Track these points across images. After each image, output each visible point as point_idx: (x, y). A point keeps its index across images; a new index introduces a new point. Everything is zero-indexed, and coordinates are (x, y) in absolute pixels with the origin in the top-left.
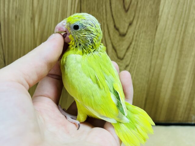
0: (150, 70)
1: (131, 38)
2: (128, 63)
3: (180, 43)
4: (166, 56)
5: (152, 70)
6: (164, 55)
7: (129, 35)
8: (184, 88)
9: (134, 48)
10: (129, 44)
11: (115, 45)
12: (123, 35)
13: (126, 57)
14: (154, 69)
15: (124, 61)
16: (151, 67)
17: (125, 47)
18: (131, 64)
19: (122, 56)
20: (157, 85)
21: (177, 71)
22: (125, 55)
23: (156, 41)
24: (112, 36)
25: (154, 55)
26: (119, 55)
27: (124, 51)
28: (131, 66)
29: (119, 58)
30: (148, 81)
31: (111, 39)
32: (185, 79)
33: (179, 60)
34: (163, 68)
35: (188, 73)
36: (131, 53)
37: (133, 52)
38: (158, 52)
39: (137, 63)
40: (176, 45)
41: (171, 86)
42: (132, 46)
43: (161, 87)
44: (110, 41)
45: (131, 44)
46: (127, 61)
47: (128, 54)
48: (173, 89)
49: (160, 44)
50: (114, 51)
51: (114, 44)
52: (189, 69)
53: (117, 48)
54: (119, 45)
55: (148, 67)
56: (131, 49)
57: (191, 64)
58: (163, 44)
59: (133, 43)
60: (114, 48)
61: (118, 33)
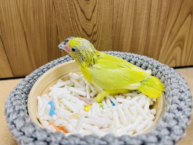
0: (113, 28)
1: (95, 1)
2: (95, 23)
3: (134, 3)
4: (124, 15)
5: (114, 28)
6: (122, 15)
8: (140, 41)
9: (98, 10)
10: (94, 6)
11: (83, 9)
13: (92, 18)
14: (116, 27)
15: (92, 21)
16: (113, 25)
17: (91, 9)
18: (97, 23)
19: (89, 18)
20: (119, 40)
21: (134, 27)
22: (91, 17)
23: (115, 3)
25: (114, 15)
26: (87, 17)
27: (91, 13)
28: (98, 25)
29: (87, 19)
30: (112, 37)
31: (78, 3)
32: (140, 33)
33: (134, 18)
34: (123, 25)
35: (143, 28)
36: (97, 15)
37: (98, 13)
38: (118, 12)
39: (102, 22)
40: (131, 5)
41: (130, 40)
42: (96, 8)
43: (122, 42)
44: (78, 5)
45: (95, 6)
46: (94, 22)
47: (94, 15)
48: (132, 42)
49: (118, 6)
50: (82, 13)
51: (82, 8)
52: (143, 25)
53: (85, 11)
54: (86, 8)
55: (111, 25)
56: (96, 11)
57: (144, 20)
58: (120, 5)
59: (97, 6)
60: (82, 10)
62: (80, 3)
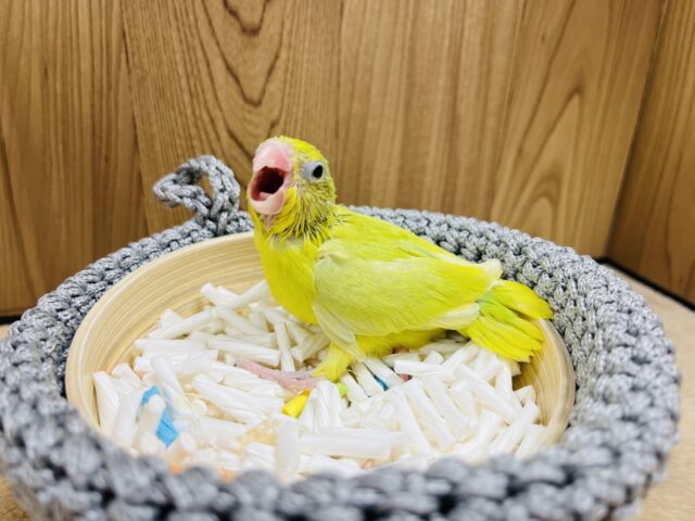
0: (337, 134)
1: (277, 38)
2: (275, 115)
3: (406, 54)
4: (374, 91)
5: (342, 134)
6: (369, 89)
7: (270, 31)
8: (428, 179)
9: (287, 69)
10: (273, 57)
11: (233, 63)
12: (252, 31)
13: (267, 97)
14: (348, 132)
15: (263, 108)
16: (337, 123)
17: (261, 66)
18: (284, 116)
19: (256, 96)
20: (359, 175)
21: (407, 133)
22: (263, 92)
23: (344, 48)
24: (219, 34)
25: (342, 89)
26: (248, 92)
27: (262, 79)
28: (286, 123)
29: (247, 100)
30: (336, 165)
31: (218, 43)
32: (427, 154)
33: (408, 103)
34: (370, 125)
35: (434, 137)
36: (281, 86)
37: (285, 82)
38: (353, 81)
39: (300, 114)
40: (397, 58)
41: (393, 177)
42: (280, 64)
43: (369, 182)
44: (216, 49)
45: (277, 57)
46: (271, 110)
47: (272, 87)
48: (400, 183)
49: (356, 58)
50: (231, 80)
51: (229, 60)
52: (435, 127)
53: (240, 71)
54: (245, 62)
55: (332, 123)
56: (279, 74)
57: (438, 111)
58: (362, 58)
59: (283, 55)
60: (229, 69)
61: (237, 24)
62: (222, 41)
